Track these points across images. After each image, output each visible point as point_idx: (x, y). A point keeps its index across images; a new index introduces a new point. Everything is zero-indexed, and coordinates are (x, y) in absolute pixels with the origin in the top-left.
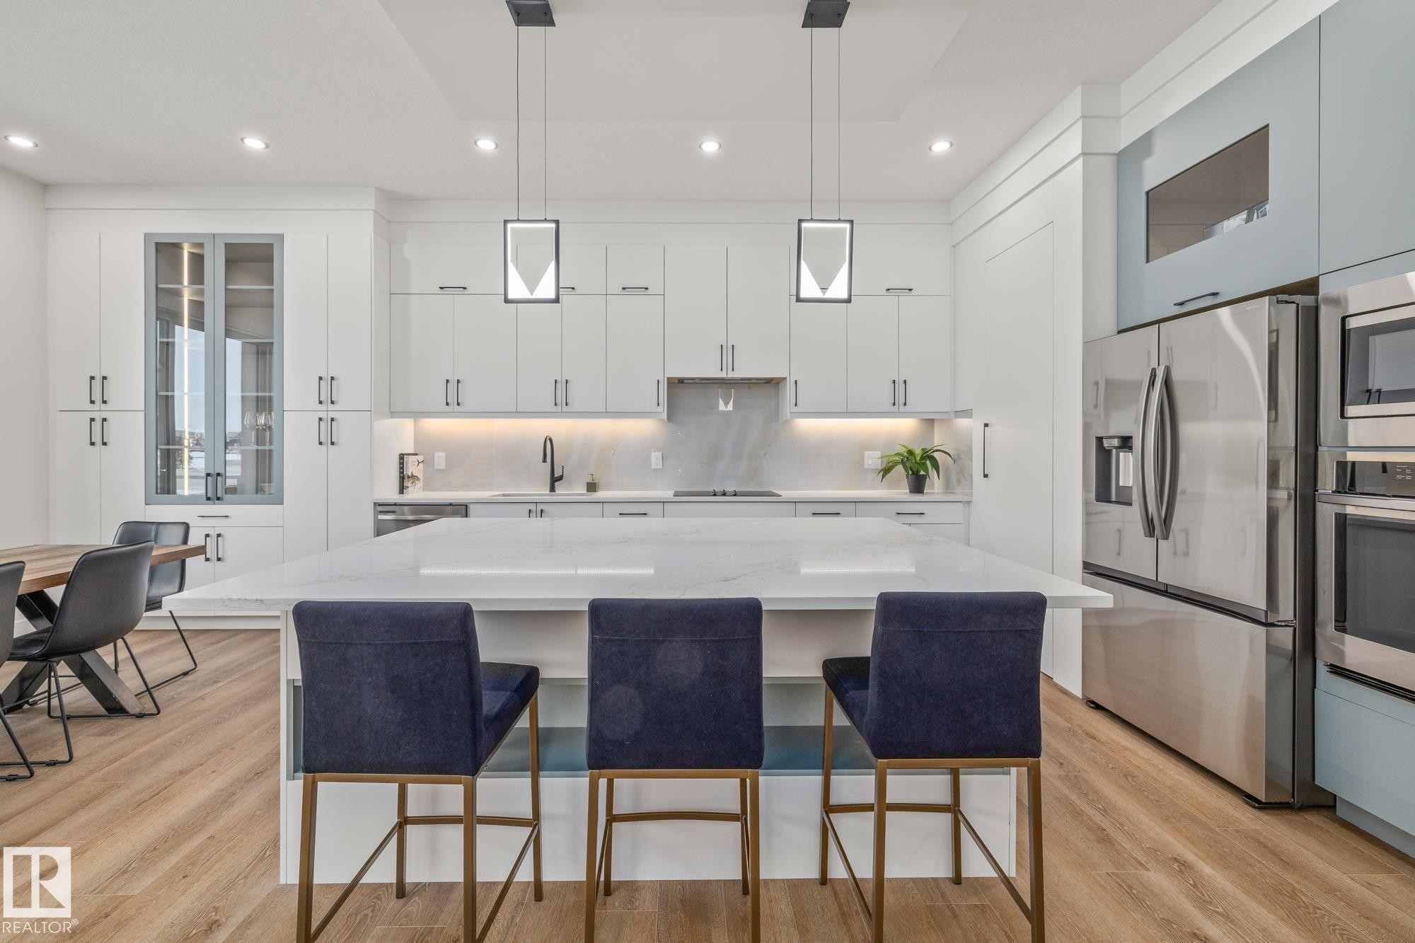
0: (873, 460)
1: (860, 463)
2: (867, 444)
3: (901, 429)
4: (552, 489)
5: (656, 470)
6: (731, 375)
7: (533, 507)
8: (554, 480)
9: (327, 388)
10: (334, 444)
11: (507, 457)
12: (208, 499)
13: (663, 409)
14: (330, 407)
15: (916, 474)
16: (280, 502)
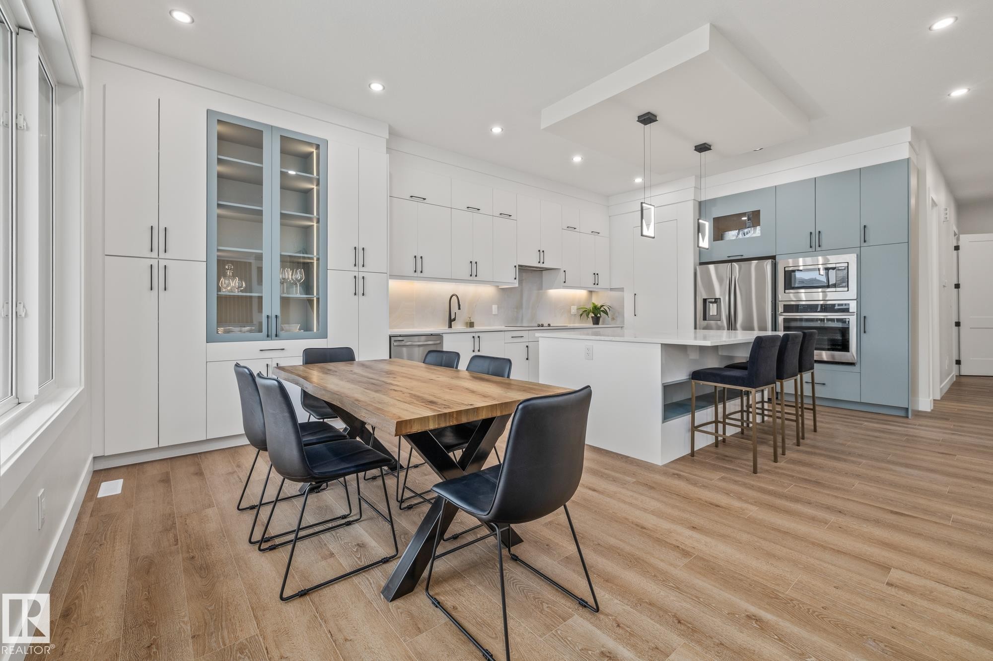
0: (573, 309)
1: (570, 311)
2: (573, 303)
3: (583, 295)
4: (450, 326)
5: (495, 315)
6: (541, 266)
7: (474, 334)
8: (451, 321)
9: (359, 255)
10: (363, 294)
11: (421, 307)
12: (268, 336)
13: (517, 281)
14: (361, 269)
15: (596, 315)
16: (325, 336)
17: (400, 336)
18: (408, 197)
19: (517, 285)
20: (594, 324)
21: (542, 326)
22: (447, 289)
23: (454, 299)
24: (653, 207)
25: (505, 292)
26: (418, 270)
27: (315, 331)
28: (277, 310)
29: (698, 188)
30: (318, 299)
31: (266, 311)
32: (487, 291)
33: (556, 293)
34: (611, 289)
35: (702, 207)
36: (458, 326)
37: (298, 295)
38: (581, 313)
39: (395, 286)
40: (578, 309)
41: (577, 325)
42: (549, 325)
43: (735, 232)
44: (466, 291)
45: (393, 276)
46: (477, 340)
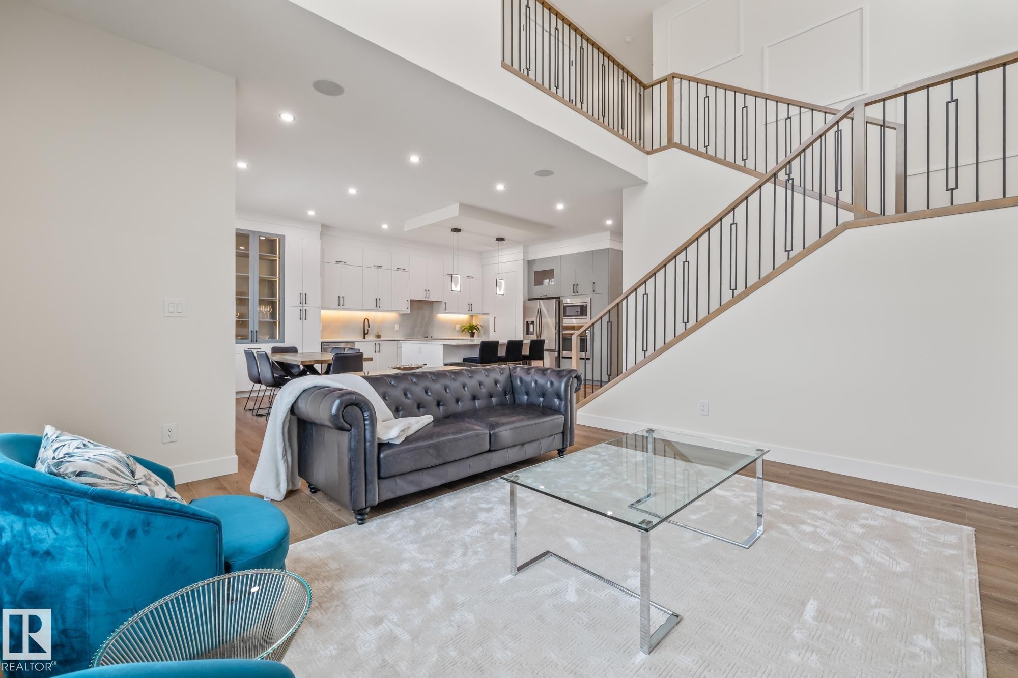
0: (458, 327)
1: (455, 328)
2: (457, 323)
3: (464, 318)
4: (364, 338)
5: (397, 331)
6: (428, 300)
7: (376, 342)
8: (365, 334)
9: (303, 298)
10: (305, 319)
11: (345, 326)
12: (252, 341)
13: (409, 310)
14: (304, 305)
15: (472, 331)
16: (283, 342)
17: (328, 343)
18: (335, 262)
19: (409, 312)
20: (471, 337)
21: (427, 338)
22: (362, 315)
23: (366, 320)
24: (459, 276)
25: (403, 316)
26: (341, 303)
27: (278, 339)
28: (257, 328)
29: (525, 252)
30: (279, 322)
31: (251, 328)
32: (391, 316)
33: (442, 317)
34: (483, 314)
35: (530, 264)
36: (370, 337)
37: (268, 320)
38: (463, 329)
39: (326, 314)
40: (461, 327)
41: (460, 338)
42: (432, 337)
43: (547, 280)
44: (375, 316)
45: (323, 308)
46: (377, 346)
